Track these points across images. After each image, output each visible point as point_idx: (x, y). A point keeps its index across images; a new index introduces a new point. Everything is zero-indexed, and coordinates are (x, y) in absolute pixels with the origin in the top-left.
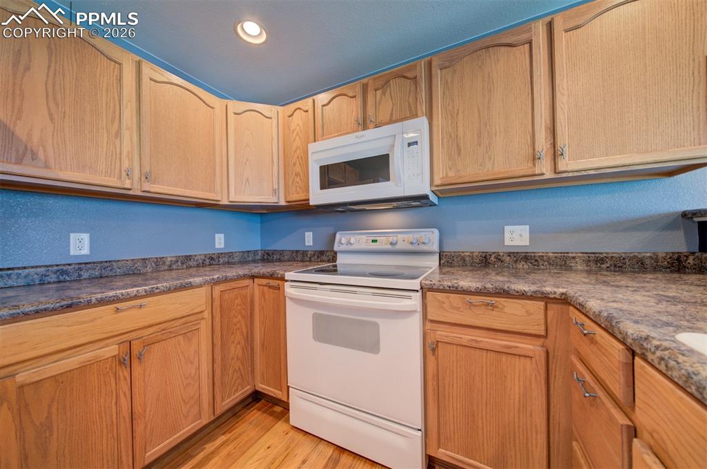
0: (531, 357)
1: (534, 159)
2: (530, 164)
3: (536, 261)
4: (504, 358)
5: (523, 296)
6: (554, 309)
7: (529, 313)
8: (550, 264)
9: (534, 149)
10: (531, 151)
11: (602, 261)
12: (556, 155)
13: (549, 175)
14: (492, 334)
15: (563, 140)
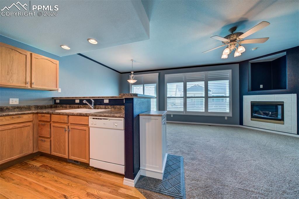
0: (29, 126)
1: (26, 83)
2: (25, 84)
3: (21, 108)
4: (23, 128)
5: (28, 114)
6: (35, 115)
7: (29, 117)
8: (25, 109)
9: (26, 81)
10: (25, 81)
11: (38, 107)
12: (31, 84)
13: (29, 87)
14: (19, 124)
15: (33, 81)
